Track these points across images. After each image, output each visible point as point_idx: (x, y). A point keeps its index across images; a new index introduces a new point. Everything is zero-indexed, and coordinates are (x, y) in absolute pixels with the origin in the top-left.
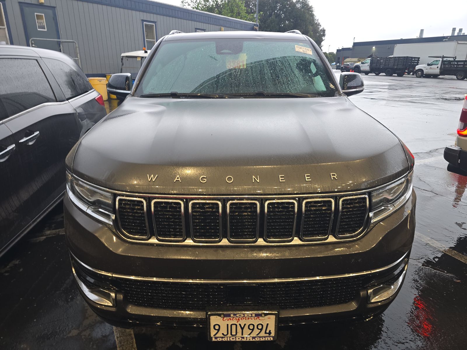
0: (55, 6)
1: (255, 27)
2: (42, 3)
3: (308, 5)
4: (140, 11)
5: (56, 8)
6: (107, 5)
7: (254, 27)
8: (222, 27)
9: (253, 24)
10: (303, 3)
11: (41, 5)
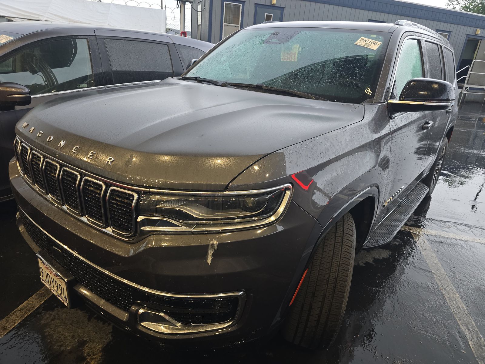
0: (285, 7)
2: (274, 4)
4: (369, 10)
5: (284, 9)
6: (334, 4)
11: (273, 6)
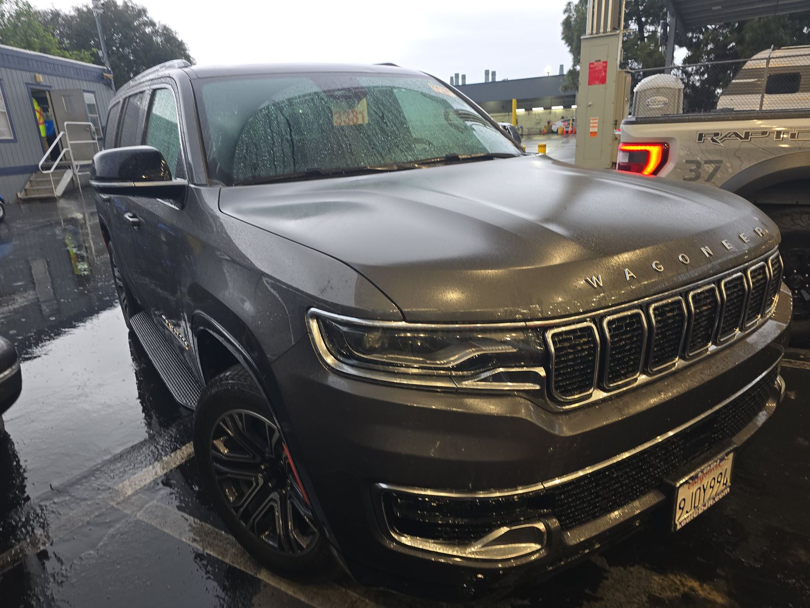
1: (105, 74)
3: (175, 39)
7: (103, 75)
8: (37, 75)
9: (100, 69)
10: (164, 34)
